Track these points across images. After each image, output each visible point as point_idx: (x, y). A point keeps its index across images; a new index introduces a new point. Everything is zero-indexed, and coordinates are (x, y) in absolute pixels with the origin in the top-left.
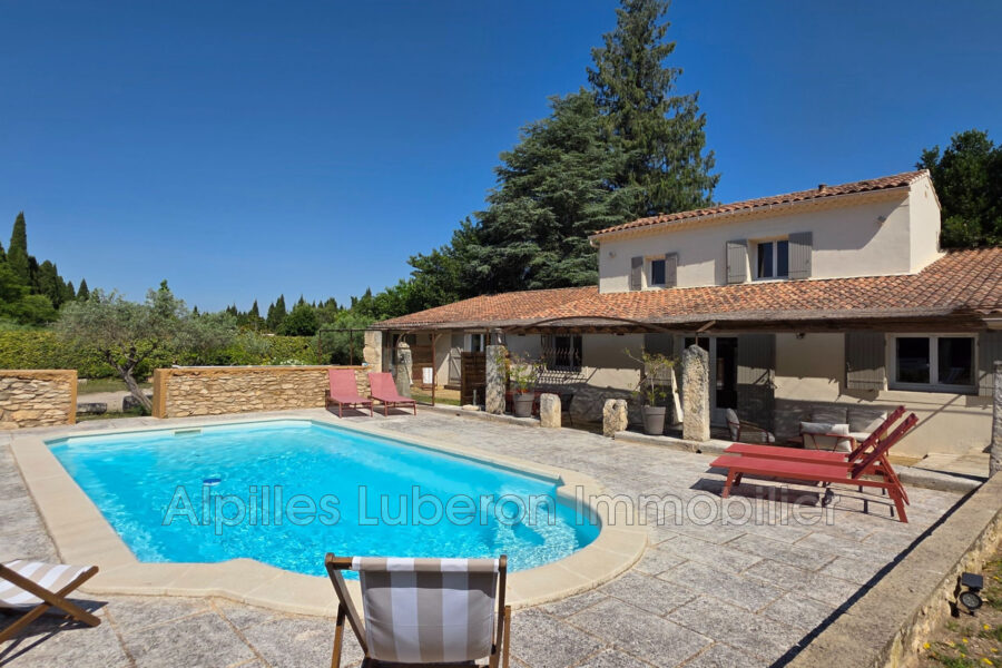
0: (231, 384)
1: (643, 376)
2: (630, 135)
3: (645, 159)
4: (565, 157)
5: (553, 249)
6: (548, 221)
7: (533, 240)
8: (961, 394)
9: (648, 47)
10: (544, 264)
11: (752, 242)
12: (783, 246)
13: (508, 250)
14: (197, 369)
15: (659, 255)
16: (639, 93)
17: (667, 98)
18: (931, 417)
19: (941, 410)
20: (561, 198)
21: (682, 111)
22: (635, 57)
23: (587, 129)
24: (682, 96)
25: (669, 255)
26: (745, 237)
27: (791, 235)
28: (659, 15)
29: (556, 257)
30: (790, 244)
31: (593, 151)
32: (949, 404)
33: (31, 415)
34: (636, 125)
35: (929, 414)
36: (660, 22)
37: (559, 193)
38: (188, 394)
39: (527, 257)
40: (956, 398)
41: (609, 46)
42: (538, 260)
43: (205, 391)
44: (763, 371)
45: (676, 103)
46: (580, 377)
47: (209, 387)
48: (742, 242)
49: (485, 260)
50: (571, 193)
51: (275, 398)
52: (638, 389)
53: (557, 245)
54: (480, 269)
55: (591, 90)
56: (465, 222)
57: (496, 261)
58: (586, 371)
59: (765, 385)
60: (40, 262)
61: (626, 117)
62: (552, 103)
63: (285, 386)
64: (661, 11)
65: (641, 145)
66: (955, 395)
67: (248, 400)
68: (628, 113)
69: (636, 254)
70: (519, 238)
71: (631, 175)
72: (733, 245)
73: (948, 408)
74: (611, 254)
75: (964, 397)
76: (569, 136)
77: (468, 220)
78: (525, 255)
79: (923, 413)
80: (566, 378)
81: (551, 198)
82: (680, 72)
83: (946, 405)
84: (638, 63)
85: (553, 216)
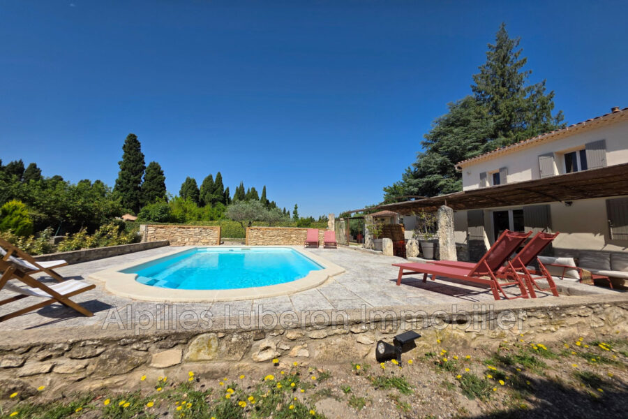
0: (271, 234)
1: (468, 235)
2: (498, 112)
3: (509, 123)
4: (455, 130)
5: (451, 176)
6: (446, 163)
7: (438, 173)
9: (508, 65)
10: (445, 184)
11: (559, 154)
12: (583, 153)
13: (425, 179)
14: (259, 228)
15: (496, 170)
16: (503, 90)
17: (523, 88)
20: (452, 150)
21: (534, 93)
22: (500, 72)
23: (469, 114)
24: (534, 85)
25: (501, 169)
26: (551, 151)
27: (586, 145)
28: (514, 47)
29: (453, 181)
30: (587, 151)
31: (473, 124)
33: (207, 241)
34: (502, 106)
36: (515, 51)
37: (451, 148)
38: (255, 237)
39: (436, 182)
41: (483, 71)
42: (442, 183)
43: (261, 236)
45: (529, 89)
47: (263, 235)
48: (550, 155)
49: (416, 185)
50: (458, 147)
51: (288, 240)
52: (466, 243)
53: (453, 174)
54: (413, 190)
55: (474, 95)
56: (408, 169)
57: (420, 185)
60: (270, 202)
61: (496, 103)
62: (449, 106)
63: (292, 236)
64: (515, 44)
65: (504, 116)
67: (277, 240)
68: (496, 102)
69: (482, 172)
70: (431, 173)
71: (500, 133)
72: (542, 158)
74: (468, 173)
76: (458, 120)
77: (409, 168)
78: (434, 181)
81: (447, 152)
82: (530, 72)
84: (502, 75)
85: (448, 160)
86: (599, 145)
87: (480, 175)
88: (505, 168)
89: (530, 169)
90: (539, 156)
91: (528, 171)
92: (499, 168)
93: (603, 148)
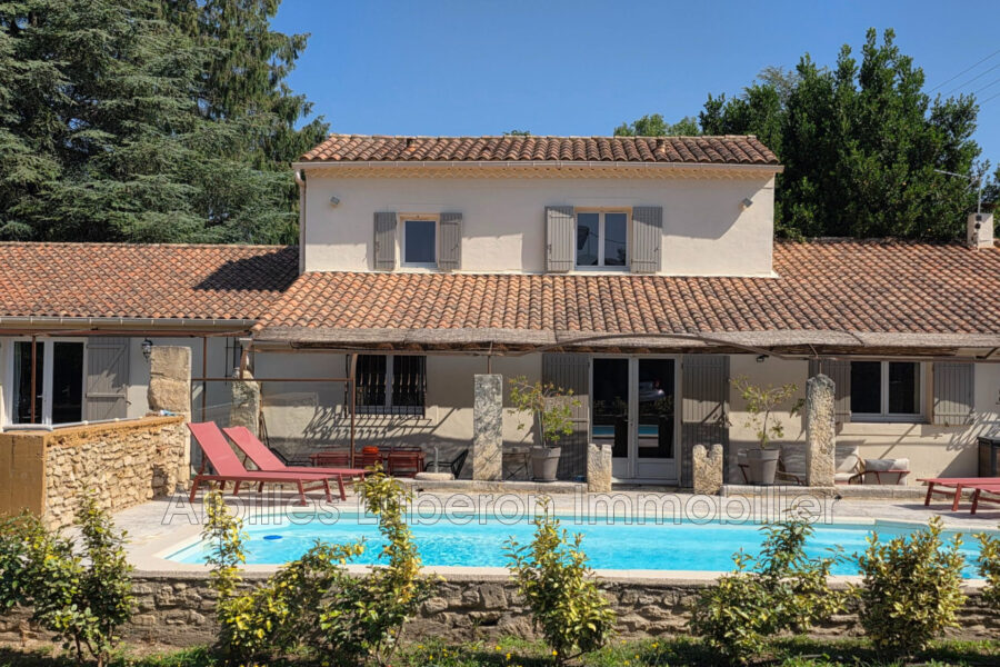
8: (916, 423)
18: (888, 451)
19: (898, 443)
30: (629, 221)
32: (906, 435)
35: (887, 447)
40: (912, 428)
44: (714, 404)
46: (421, 423)
58: (434, 413)
59: (718, 423)
66: (912, 425)
73: (905, 440)
75: (919, 427)
79: (882, 447)
80: (390, 427)
83: (903, 436)
86: (653, 216)
87: (377, 216)
88: (459, 216)
89: (520, 236)
90: (546, 208)
91: (515, 236)
92: (439, 212)
93: (659, 225)
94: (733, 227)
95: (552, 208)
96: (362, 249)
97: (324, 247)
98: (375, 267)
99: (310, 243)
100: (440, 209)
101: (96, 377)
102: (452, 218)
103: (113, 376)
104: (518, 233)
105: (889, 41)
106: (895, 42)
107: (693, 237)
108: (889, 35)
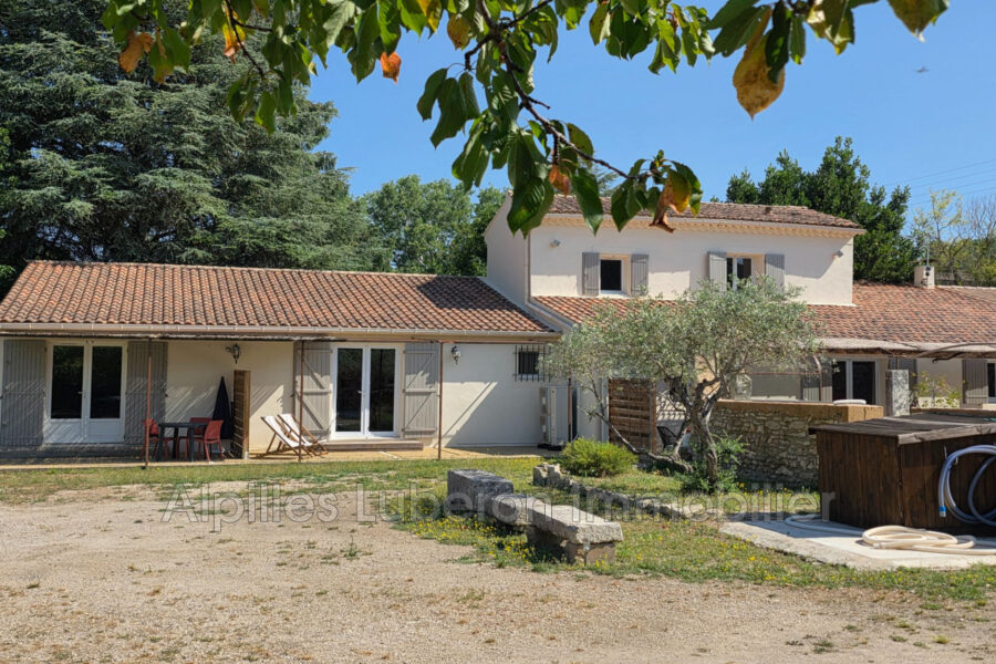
27: (766, 255)
30: (767, 266)
48: (723, 256)
69: (589, 250)
72: (714, 257)
74: (552, 243)
86: (777, 261)
87: (585, 255)
88: (646, 257)
89: (688, 272)
90: (709, 253)
91: (684, 273)
92: (631, 253)
93: (783, 267)
94: (828, 271)
95: (713, 253)
96: (573, 280)
97: (545, 277)
98: (583, 293)
99: (535, 274)
100: (631, 251)
101: (412, 376)
102: (639, 258)
103: (427, 375)
104: (687, 270)
105: (848, 147)
106: (852, 147)
107: (804, 276)
108: (849, 141)
